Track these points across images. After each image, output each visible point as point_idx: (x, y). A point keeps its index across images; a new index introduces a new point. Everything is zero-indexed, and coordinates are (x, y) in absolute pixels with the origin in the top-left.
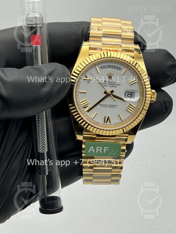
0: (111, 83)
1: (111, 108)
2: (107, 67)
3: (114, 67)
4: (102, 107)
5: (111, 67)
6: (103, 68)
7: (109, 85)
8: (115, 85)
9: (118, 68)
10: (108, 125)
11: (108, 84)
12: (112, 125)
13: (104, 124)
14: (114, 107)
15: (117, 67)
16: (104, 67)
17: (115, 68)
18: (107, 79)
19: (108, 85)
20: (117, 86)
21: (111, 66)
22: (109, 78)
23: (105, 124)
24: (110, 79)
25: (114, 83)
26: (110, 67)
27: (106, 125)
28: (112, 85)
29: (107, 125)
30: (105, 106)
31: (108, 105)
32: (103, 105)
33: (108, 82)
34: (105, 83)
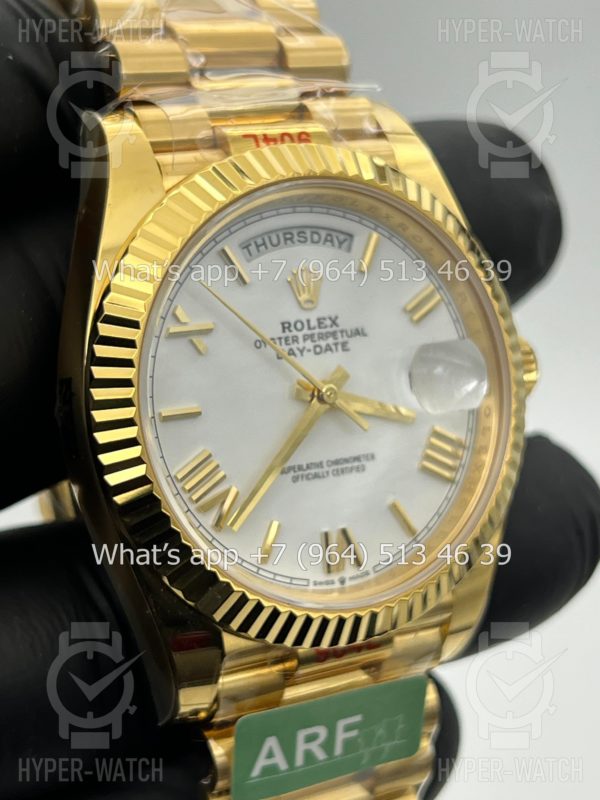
0: (317, 331)
1: (347, 476)
2: (275, 241)
3: (308, 234)
4: (295, 479)
5: (296, 238)
6: (253, 248)
7: (309, 344)
8: (340, 340)
10: (348, 583)
11: (305, 340)
12: (367, 573)
13: (327, 583)
15: (322, 234)
16: (260, 241)
17: (316, 237)
18: (295, 314)
19: (301, 345)
20: (354, 343)
21: (295, 232)
22: (300, 303)
23: (333, 582)
25: (334, 328)
27: (337, 585)
28: (323, 343)
29: (342, 582)
30: (313, 471)
31: (325, 464)
32: (300, 468)
33: (299, 326)
34: (287, 333)
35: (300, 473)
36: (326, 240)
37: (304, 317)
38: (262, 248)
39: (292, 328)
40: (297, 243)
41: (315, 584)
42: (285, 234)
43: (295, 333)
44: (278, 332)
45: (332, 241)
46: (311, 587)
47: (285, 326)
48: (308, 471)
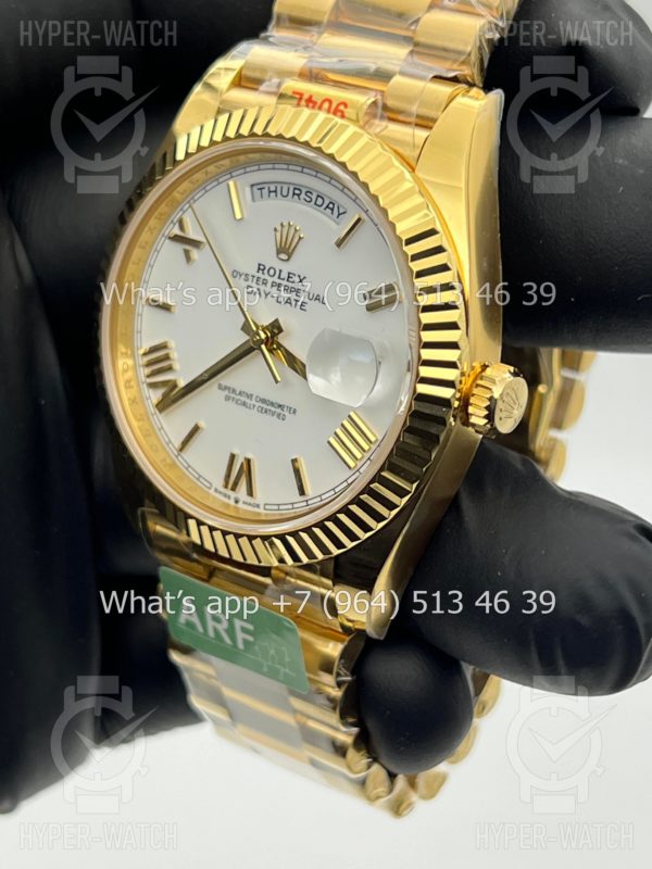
1: (267, 417)
2: (285, 193)
3: (314, 197)
4: (227, 398)
5: (303, 196)
6: (265, 191)
9: (331, 206)
10: (240, 505)
12: (258, 506)
14: (279, 415)
15: (327, 202)
16: (273, 188)
17: (320, 201)
18: (271, 260)
21: (304, 191)
22: (278, 252)
23: (229, 497)
24: (284, 256)
26: (297, 192)
27: (232, 502)
29: (237, 502)
30: (243, 399)
31: (254, 397)
32: (234, 391)
33: (272, 272)
34: (260, 275)
35: (233, 395)
36: (327, 207)
37: (278, 265)
38: (273, 194)
39: (266, 271)
40: (302, 201)
41: (216, 490)
42: (295, 189)
43: (266, 277)
44: (253, 271)
45: (332, 210)
46: (212, 491)
47: (261, 268)
48: (238, 397)
